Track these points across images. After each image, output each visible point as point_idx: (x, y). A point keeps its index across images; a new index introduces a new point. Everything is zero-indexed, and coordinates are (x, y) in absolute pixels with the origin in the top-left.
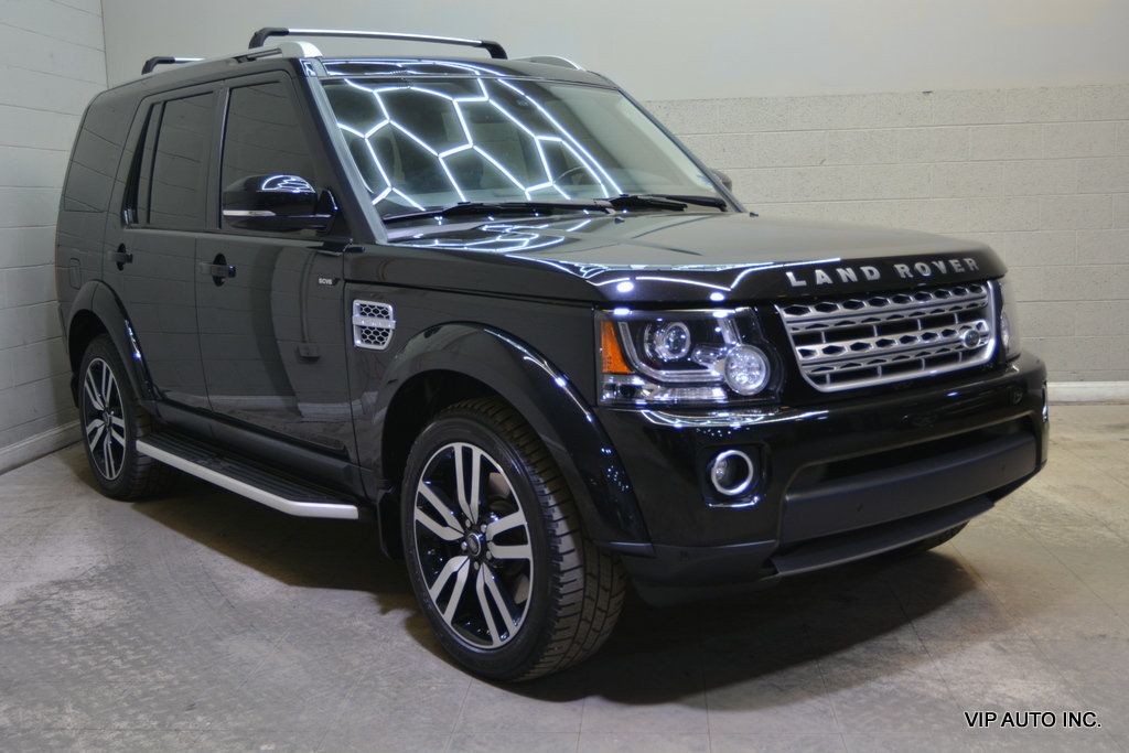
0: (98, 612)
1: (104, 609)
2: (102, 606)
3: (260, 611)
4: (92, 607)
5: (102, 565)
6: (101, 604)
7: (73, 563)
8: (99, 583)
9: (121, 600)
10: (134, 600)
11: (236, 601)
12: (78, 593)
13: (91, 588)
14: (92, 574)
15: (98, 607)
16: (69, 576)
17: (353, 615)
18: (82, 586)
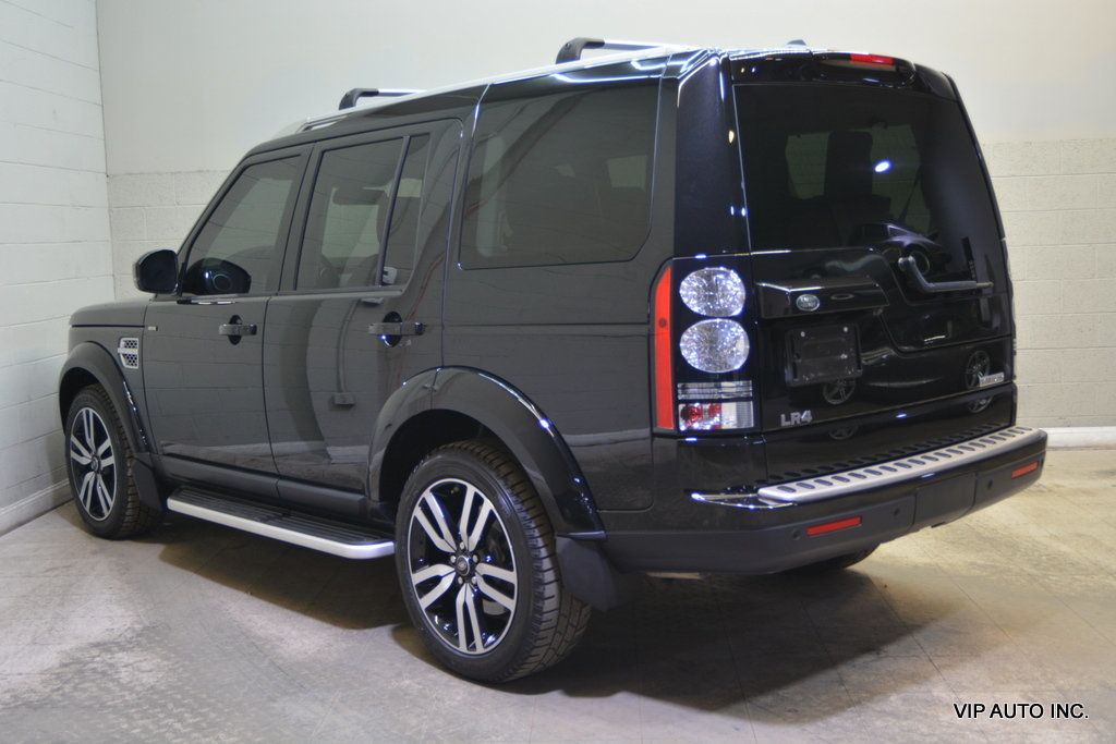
0: (145, 675)
1: (150, 671)
2: (148, 668)
3: (307, 672)
4: (139, 670)
5: (137, 627)
6: (145, 666)
7: (108, 624)
8: (139, 644)
9: (166, 663)
10: (177, 662)
11: (281, 662)
12: (120, 655)
13: (131, 649)
14: (129, 636)
15: (142, 669)
16: (106, 637)
17: (399, 675)
18: (122, 649)
